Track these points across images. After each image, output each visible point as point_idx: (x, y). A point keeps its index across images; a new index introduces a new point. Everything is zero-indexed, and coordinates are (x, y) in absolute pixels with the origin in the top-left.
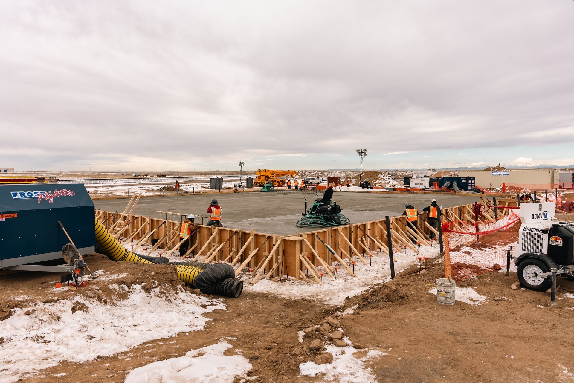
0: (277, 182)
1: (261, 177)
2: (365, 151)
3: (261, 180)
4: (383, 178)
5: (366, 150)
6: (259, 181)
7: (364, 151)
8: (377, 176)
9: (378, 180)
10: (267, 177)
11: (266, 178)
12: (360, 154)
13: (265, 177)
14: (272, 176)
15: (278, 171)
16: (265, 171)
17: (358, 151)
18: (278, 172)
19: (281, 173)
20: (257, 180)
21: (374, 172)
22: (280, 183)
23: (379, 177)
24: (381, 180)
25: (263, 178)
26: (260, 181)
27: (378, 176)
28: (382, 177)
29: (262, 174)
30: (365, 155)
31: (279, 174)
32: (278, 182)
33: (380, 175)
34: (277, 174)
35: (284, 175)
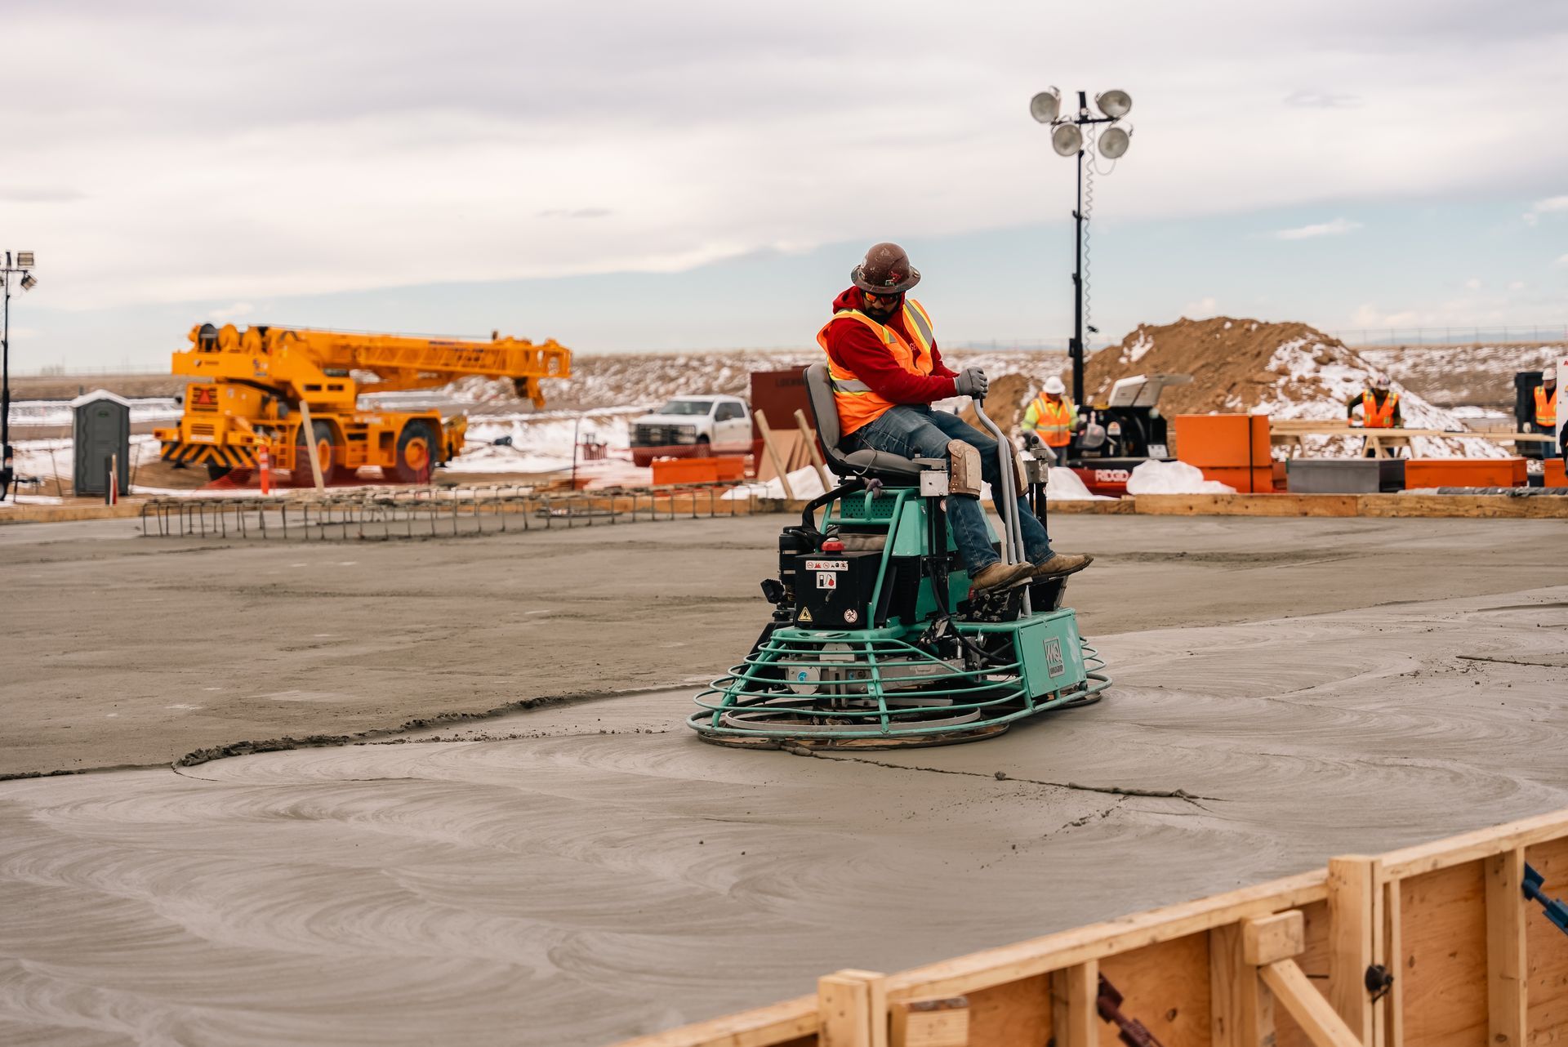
0: (373, 440)
1: (225, 395)
2: (1116, 109)
3: (219, 425)
4: (1316, 381)
5: (1123, 99)
6: (198, 429)
7: (1102, 103)
8: (1261, 356)
9: (1271, 397)
10: (283, 393)
11: (265, 402)
12: (1067, 139)
13: (256, 395)
14: (325, 382)
15: (385, 338)
16: (256, 340)
17: (1045, 103)
18: (391, 352)
19: (412, 353)
20: (186, 428)
21: (1237, 323)
22: (411, 452)
23: (1283, 372)
24: (1295, 397)
25: (235, 404)
26: (207, 430)
27: (1273, 365)
28: (1304, 367)
29: (230, 364)
30: (1117, 143)
31: (394, 371)
32: (386, 437)
33: (1284, 353)
34: (376, 370)
35: (446, 378)
